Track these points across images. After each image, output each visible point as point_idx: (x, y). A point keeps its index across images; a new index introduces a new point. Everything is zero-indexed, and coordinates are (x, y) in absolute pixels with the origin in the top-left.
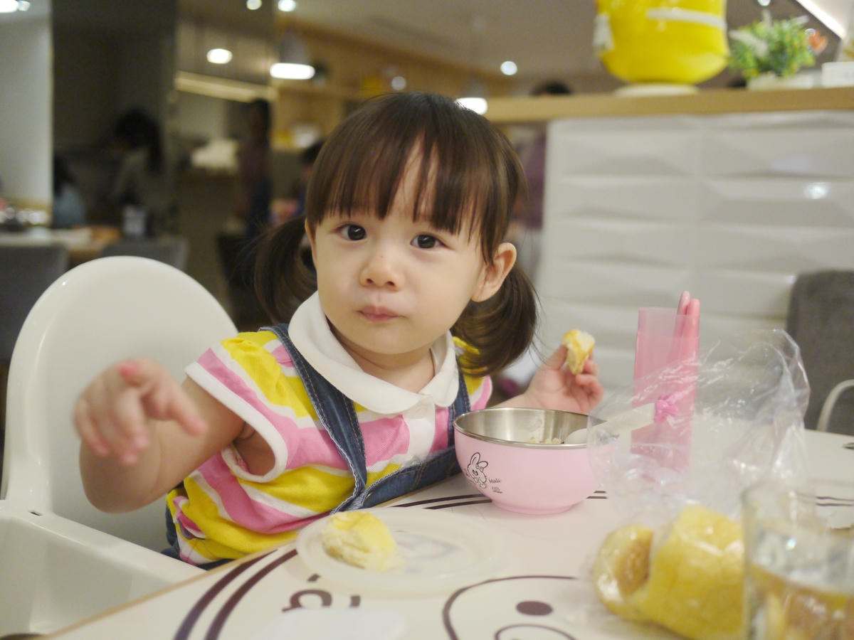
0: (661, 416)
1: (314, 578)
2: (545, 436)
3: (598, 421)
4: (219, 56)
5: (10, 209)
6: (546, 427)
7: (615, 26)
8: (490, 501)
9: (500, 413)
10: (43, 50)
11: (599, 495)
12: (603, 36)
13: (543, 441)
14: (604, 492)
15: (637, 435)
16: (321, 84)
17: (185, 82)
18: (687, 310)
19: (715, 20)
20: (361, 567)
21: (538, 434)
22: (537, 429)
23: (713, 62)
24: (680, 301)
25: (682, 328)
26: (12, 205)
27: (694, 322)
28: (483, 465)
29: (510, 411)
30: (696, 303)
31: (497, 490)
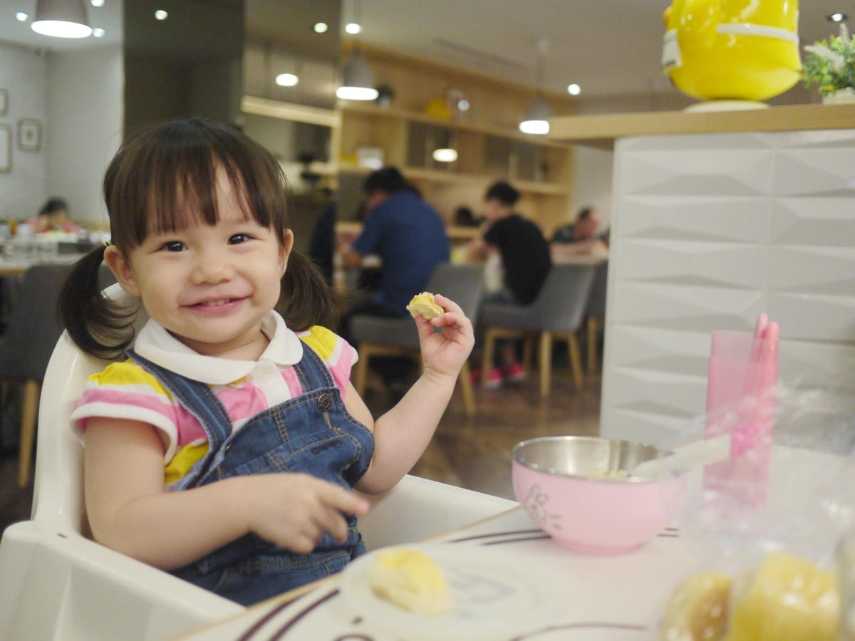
0: (738, 450)
1: (358, 621)
2: (611, 467)
3: (669, 454)
4: (287, 80)
5: (82, 231)
6: (612, 458)
7: (683, 42)
8: (549, 537)
9: (562, 442)
10: (115, 76)
11: (671, 533)
12: (671, 51)
13: (607, 474)
14: (675, 530)
15: (710, 470)
16: (386, 106)
17: (251, 105)
18: (764, 334)
19: (789, 35)
20: (404, 608)
21: (603, 464)
22: (602, 461)
23: (786, 77)
24: (758, 325)
25: (759, 354)
26: (85, 227)
27: (773, 348)
28: (542, 499)
29: (572, 441)
30: (775, 327)
31: (557, 527)
